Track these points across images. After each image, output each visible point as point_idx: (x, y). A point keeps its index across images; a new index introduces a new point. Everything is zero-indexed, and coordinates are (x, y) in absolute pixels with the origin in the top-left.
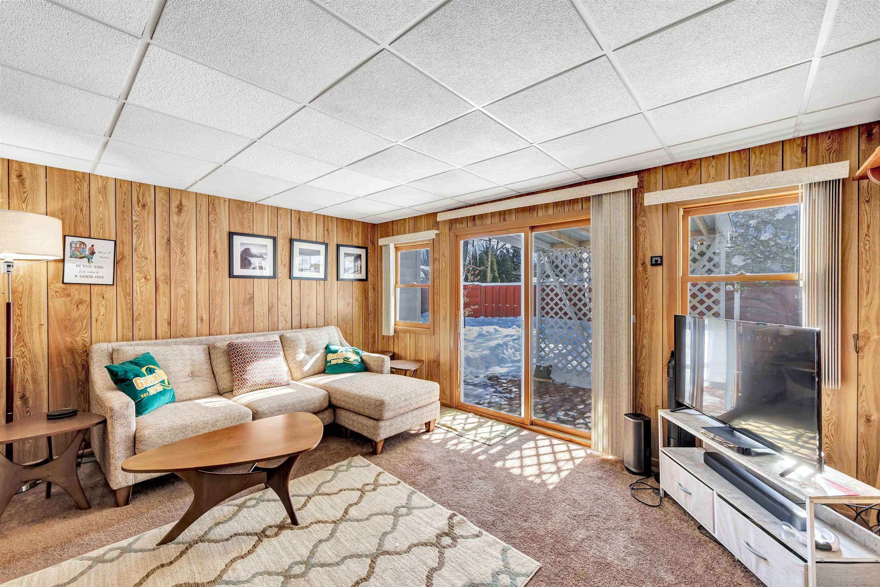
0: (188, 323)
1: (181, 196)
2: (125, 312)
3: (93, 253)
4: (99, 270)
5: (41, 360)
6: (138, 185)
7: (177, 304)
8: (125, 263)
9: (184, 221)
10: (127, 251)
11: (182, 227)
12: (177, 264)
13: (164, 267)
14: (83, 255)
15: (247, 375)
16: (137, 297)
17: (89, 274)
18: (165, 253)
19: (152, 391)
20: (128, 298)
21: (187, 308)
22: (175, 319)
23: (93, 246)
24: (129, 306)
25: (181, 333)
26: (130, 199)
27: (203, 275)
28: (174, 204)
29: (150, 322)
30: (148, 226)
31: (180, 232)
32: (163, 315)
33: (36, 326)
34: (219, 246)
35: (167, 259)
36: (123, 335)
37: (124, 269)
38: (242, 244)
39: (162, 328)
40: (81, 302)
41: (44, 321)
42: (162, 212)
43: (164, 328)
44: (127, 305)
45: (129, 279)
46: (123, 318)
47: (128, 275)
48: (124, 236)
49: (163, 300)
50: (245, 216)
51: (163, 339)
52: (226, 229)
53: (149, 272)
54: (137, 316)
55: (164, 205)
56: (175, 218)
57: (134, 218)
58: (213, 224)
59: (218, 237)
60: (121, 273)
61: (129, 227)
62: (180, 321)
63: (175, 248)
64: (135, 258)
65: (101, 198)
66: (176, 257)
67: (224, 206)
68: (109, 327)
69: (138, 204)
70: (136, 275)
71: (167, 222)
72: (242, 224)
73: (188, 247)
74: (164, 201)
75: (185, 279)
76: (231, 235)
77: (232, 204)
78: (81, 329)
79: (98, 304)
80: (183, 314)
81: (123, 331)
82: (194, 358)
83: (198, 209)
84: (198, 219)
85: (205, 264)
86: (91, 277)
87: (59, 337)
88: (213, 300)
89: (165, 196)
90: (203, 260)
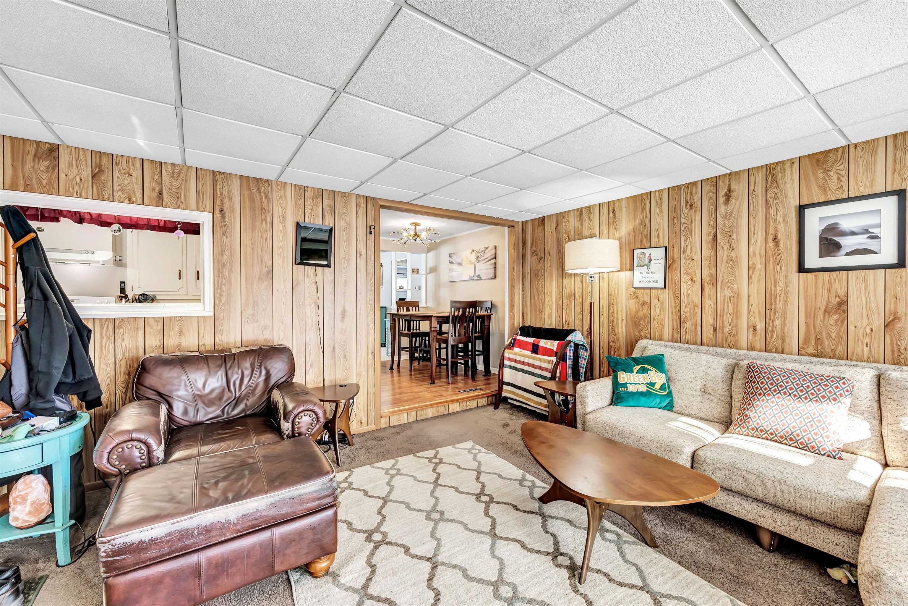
0: (737, 331)
1: (730, 181)
2: (674, 314)
3: (650, 261)
4: (654, 275)
5: (622, 347)
6: (687, 186)
7: (724, 309)
8: (675, 266)
9: (734, 208)
10: (676, 255)
11: (730, 217)
12: (724, 261)
13: (709, 267)
14: (644, 264)
15: (751, 411)
16: (685, 299)
17: (648, 280)
18: (711, 251)
19: (631, 389)
20: (677, 300)
21: (736, 314)
22: (721, 325)
23: (650, 254)
24: (678, 308)
25: (728, 342)
26: (679, 203)
27: (757, 273)
28: (722, 192)
29: (695, 325)
30: (695, 226)
31: (727, 223)
32: (709, 319)
33: (620, 321)
34: (781, 228)
35: (713, 258)
36: (673, 336)
37: (674, 272)
38: (821, 219)
39: (708, 333)
40: (644, 303)
41: (624, 318)
42: (709, 205)
43: (709, 334)
44: (676, 307)
45: (678, 281)
46: (673, 320)
47: (677, 278)
48: (674, 241)
49: (708, 302)
50: (831, 173)
51: (708, 346)
52: (794, 203)
53: (695, 274)
54: (684, 318)
55: (711, 197)
56: (722, 209)
57: (683, 221)
58: (772, 202)
59: (780, 218)
60: (672, 277)
61: (678, 231)
62: (727, 329)
63: (722, 244)
64: (683, 261)
65: (658, 211)
66: (723, 255)
67: (791, 172)
68: (663, 327)
69: (686, 205)
70: (684, 277)
71: (713, 216)
72: (824, 189)
73: (737, 239)
74: (710, 194)
75: (733, 278)
76: (801, 209)
77: (806, 163)
78: (644, 326)
79: (655, 305)
80: (730, 319)
81: (673, 332)
82: (708, 371)
83: (752, 188)
84: (751, 202)
85: (760, 257)
86: (649, 282)
87: (632, 331)
88: (771, 304)
89: (712, 188)
90: (757, 252)
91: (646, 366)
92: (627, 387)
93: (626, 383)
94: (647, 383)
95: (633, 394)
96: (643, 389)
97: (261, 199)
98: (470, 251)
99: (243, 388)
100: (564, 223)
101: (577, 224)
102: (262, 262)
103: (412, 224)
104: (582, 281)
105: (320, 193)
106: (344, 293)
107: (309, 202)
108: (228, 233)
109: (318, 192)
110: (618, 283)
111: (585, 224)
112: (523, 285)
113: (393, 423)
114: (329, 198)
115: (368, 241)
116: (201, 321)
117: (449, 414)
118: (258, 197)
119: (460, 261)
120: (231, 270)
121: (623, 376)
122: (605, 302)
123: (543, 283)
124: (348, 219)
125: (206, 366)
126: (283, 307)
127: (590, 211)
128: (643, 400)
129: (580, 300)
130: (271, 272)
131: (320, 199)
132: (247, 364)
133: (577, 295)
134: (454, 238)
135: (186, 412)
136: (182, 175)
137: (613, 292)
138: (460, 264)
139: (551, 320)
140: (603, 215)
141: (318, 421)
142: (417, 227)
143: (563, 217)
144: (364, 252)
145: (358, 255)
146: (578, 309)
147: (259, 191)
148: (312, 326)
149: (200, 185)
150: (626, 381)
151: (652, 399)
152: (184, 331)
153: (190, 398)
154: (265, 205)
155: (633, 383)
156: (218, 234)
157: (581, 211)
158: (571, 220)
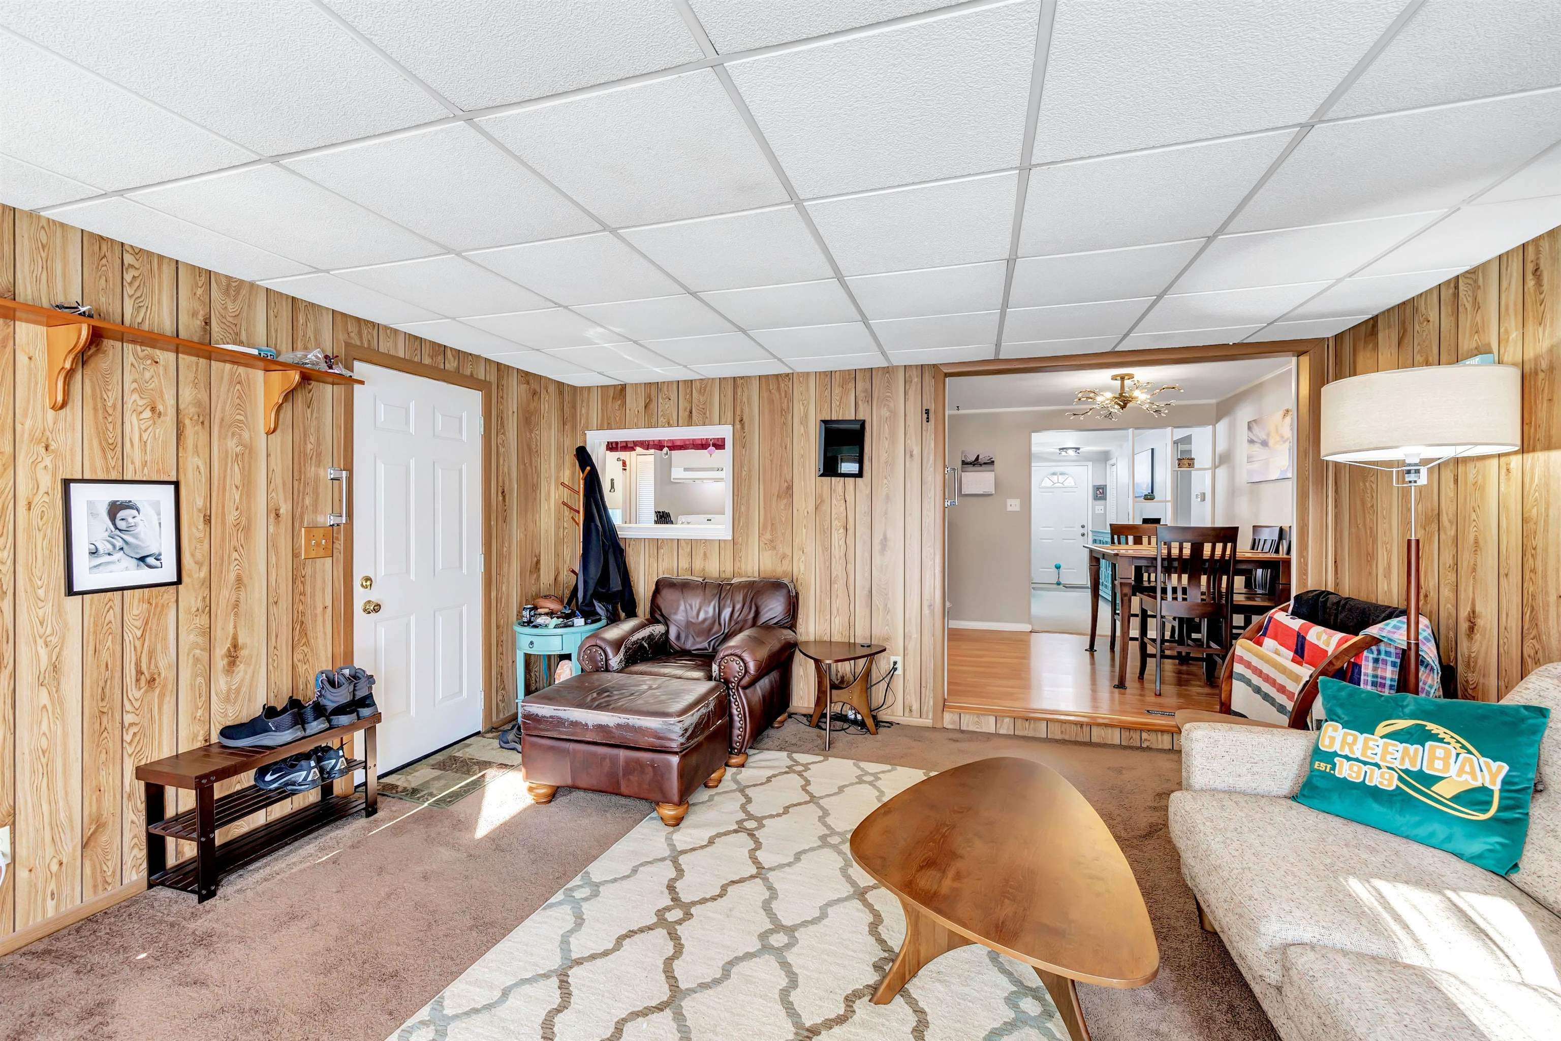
91: (1430, 726)
92: (1334, 765)
93: (1335, 754)
94: (1406, 772)
95: (1346, 785)
96: (1387, 781)
97: (781, 398)
98: (1281, 413)
99: (733, 623)
100: (1417, 327)
101: (1447, 323)
102: (781, 475)
103: (1114, 378)
104: (1456, 481)
105: (851, 376)
106: (886, 513)
107: (837, 391)
108: (747, 445)
109: (849, 375)
110: (1547, 485)
111: (1466, 322)
112: (1336, 491)
113: (968, 725)
114: (864, 380)
115: (924, 433)
116: (722, 545)
117: (1090, 744)
118: (778, 396)
119: (1264, 437)
120: (749, 486)
121: (1334, 734)
122: (1513, 541)
123: (1374, 486)
124: (892, 405)
125: (702, 593)
126: (804, 530)
127: (1476, 281)
128: (1376, 809)
129: (1453, 533)
130: (790, 488)
131: (852, 385)
132: (739, 598)
133: (1444, 519)
134: (1257, 386)
135: (678, 637)
136: (708, 389)
137: (1535, 511)
138: (1265, 444)
139: (1389, 584)
140: (1508, 288)
141: (746, 671)
142: (1127, 382)
143: (1415, 310)
144: (916, 451)
145: (908, 456)
146: (1447, 559)
147: (779, 389)
148: (840, 558)
149: (722, 395)
150: (1336, 748)
151: (1417, 819)
152: (708, 555)
153: (683, 624)
154: (785, 405)
155: (1357, 760)
156: (738, 447)
157: (1457, 287)
158: (1433, 315)
